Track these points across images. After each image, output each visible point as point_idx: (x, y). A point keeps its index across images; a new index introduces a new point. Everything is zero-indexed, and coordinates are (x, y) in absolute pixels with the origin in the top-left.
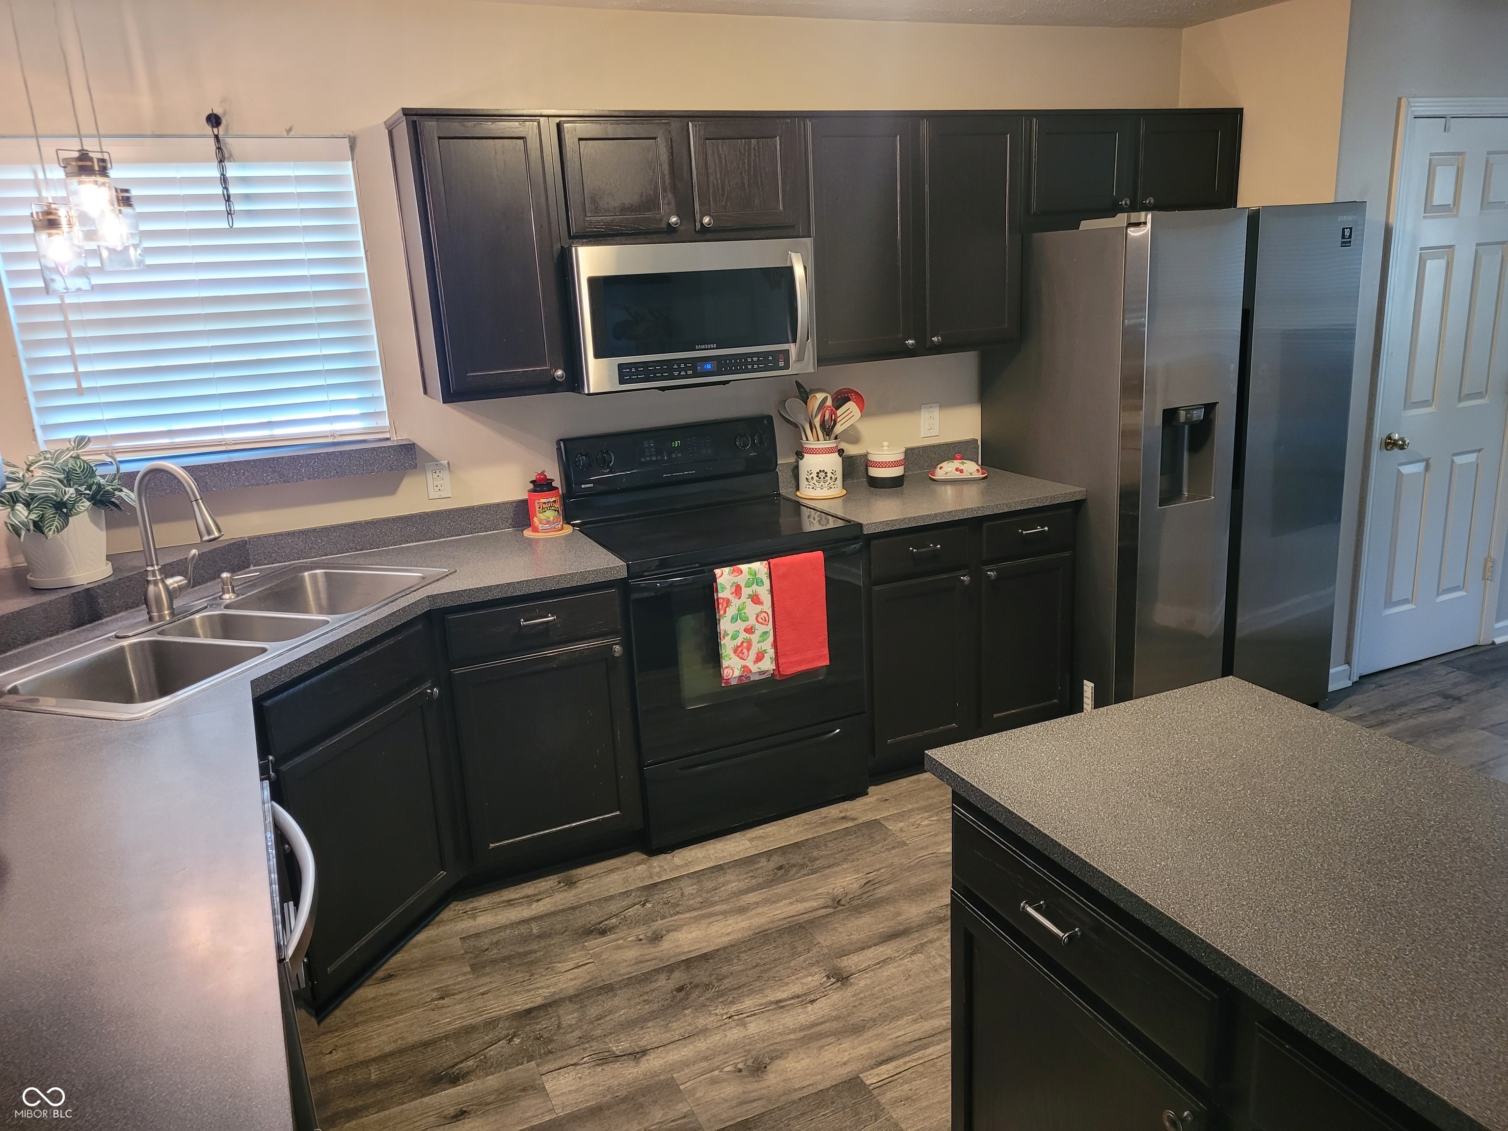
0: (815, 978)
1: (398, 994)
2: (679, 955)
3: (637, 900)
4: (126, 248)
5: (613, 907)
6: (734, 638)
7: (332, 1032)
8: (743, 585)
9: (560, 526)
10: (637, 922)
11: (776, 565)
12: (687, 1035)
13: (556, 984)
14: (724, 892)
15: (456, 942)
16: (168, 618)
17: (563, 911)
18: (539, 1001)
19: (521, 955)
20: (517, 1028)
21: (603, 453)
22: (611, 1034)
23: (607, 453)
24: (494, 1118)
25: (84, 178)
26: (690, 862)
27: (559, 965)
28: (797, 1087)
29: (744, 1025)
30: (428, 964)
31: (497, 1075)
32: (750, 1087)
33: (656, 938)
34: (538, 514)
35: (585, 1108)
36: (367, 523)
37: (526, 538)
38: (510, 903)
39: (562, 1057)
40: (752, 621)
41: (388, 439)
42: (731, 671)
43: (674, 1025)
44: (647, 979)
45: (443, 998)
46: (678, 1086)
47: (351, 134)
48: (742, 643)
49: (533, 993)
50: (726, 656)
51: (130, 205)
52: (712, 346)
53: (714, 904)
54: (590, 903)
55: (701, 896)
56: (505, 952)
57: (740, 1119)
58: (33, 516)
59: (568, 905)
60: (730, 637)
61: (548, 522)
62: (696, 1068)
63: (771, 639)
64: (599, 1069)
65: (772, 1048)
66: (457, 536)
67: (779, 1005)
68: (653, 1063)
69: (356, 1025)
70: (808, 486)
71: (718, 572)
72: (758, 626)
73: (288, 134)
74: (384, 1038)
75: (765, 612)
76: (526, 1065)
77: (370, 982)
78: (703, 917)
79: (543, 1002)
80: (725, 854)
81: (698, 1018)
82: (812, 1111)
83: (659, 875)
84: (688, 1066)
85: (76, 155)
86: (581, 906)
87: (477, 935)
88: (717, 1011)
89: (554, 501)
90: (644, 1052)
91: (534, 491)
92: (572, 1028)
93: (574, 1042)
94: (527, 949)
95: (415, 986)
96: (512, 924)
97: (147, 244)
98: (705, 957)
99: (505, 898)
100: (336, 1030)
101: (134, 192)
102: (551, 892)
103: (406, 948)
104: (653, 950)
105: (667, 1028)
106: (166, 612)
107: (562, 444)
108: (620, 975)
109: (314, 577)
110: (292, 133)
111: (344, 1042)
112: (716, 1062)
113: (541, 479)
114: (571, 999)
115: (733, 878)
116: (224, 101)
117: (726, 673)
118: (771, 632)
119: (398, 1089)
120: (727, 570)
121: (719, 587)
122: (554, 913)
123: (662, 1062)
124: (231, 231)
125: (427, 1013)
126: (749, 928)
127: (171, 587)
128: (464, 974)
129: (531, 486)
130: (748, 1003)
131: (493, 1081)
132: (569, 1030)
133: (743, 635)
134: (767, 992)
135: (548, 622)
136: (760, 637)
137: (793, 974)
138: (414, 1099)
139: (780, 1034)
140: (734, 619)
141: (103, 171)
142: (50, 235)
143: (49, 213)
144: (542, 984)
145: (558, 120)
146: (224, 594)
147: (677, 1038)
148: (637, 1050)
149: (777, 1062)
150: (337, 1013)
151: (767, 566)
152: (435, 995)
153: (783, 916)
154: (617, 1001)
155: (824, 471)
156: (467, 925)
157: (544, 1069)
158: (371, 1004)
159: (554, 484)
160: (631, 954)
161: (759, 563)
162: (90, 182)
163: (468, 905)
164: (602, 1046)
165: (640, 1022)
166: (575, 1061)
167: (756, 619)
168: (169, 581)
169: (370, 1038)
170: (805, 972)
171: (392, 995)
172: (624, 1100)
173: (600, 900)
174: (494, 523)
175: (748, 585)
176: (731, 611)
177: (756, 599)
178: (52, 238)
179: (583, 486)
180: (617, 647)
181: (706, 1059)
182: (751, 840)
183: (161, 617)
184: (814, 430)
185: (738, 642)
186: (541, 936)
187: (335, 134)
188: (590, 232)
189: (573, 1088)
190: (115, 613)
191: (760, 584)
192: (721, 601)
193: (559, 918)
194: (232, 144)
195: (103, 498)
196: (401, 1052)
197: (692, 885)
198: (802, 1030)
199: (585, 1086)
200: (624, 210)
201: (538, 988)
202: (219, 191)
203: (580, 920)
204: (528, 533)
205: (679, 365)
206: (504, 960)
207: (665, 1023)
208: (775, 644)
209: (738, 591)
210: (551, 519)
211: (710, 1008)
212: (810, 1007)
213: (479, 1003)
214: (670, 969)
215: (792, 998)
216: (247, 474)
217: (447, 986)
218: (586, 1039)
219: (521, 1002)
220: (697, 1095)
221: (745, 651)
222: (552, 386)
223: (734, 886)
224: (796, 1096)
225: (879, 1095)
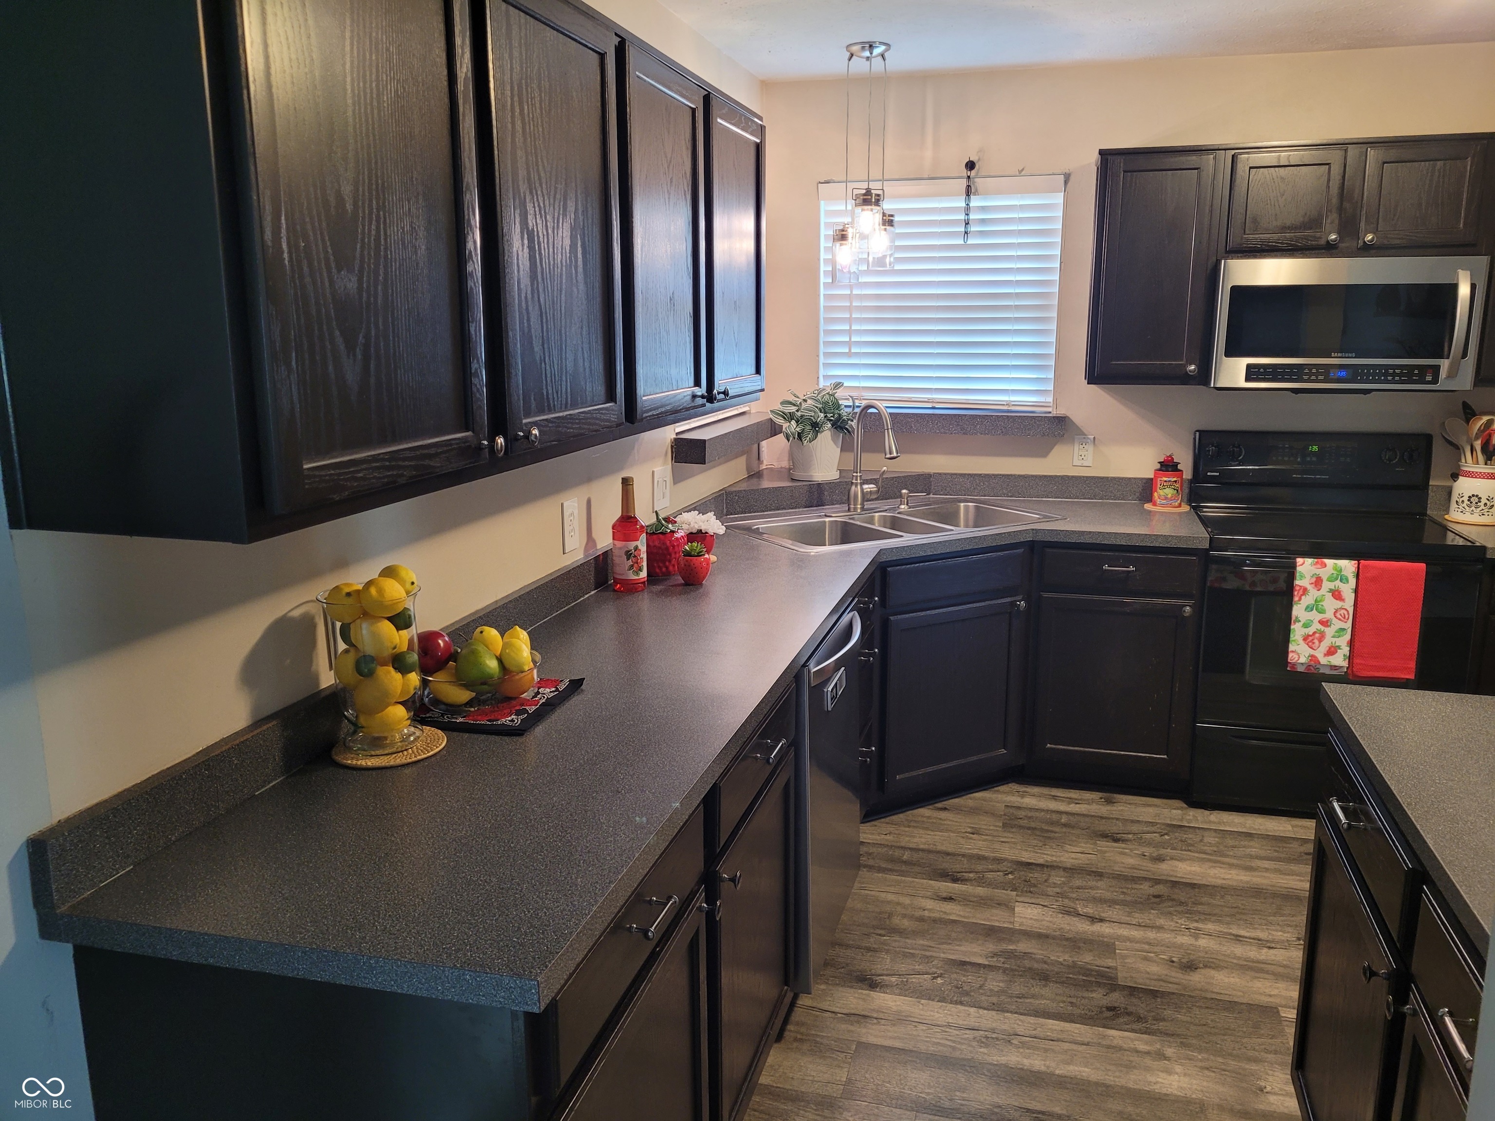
0: (1286, 935)
1: (945, 820)
2: (1172, 876)
3: (1159, 830)
4: (885, 257)
5: (1135, 828)
6: (1306, 626)
7: (892, 824)
8: (1325, 578)
9: (1177, 504)
10: (1149, 844)
11: (1365, 566)
12: (1143, 924)
13: (1060, 857)
14: (1240, 852)
15: (1001, 806)
16: (859, 511)
17: (1093, 816)
18: (1041, 861)
19: (1042, 830)
20: (1015, 870)
21: (1234, 446)
22: (1082, 900)
23: (1239, 447)
24: (969, 910)
25: (866, 207)
26: (1224, 822)
27: (1069, 847)
28: (1215, 990)
29: (1196, 937)
30: (974, 811)
31: (986, 889)
32: (1173, 974)
33: (1160, 859)
34: (1158, 490)
35: (1037, 932)
36: (1020, 476)
37: (1146, 510)
38: (1054, 798)
39: (1038, 898)
40: (1329, 615)
41: (1050, 413)
42: (1297, 656)
43: (1137, 915)
44: (1134, 880)
45: (973, 834)
46: (1115, 949)
47: (1067, 171)
48: (1314, 633)
49: (1039, 855)
50: (1294, 641)
51: (892, 226)
52: (1350, 355)
53: (1227, 856)
54: (1117, 819)
55: (1217, 847)
56: (1033, 825)
57: (1152, 988)
58: (798, 429)
59: (1100, 814)
60: (1301, 624)
61: (1166, 498)
62: (1137, 946)
63: (1348, 636)
64: (1061, 916)
65: (1211, 960)
66: (1089, 499)
67: (1238, 938)
68: (1105, 929)
69: (909, 827)
70: (1456, 509)
71: (1299, 561)
72: (1335, 620)
73: (1020, 173)
74: (923, 840)
75: (1346, 610)
76: (1009, 892)
77: (930, 807)
78: (1210, 860)
79: (1043, 863)
80: (1261, 827)
81: (1160, 918)
82: (1218, 1009)
83: (1189, 821)
84: (1131, 942)
85: (864, 191)
86: (1109, 818)
87: (1019, 808)
88: (1180, 921)
89: (1175, 481)
90: (1101, 920)
91: (1160, 470)
92: (1055, 885)
93: (1051, 894)
94: (1050, 828)
95: (959, 820)
96: (1048, 811)
97: (897, 255)
98: (1193, 886)
99: (1053, 794)
100: (895, 824)
101: (896, 219)
102: (1092, 802)
103: (964, 797)
104: (1150, 865)
105: (1129, 914)
106: (859, 506)
107: (1198, 434)
108: (1113, 870)
109: (966, 508)
110: (1023, 173)
111: (896, 832)
112: (1156, 949)
113: (1169, 461)
114: (1065, 869)
115: (1257, 845)
116: (981, 151)
117: (1292, 657)
118: (1349, 631)
119: (917, 869)
120: (1309, 561)
121: (1298, 574)
122: (1084, 815)
123: (1112, 931)
124: (965, 247)
125: (958, 838)
126: (1247, 882)
127: (865, 491)
128: (996, 826)
129: (1158, 466)
130: (1210, 927)
131: (980, 891)
132: (1052, 885)
133: (1316, 626)
134: (1231, 926)
135: (1129, 572)
136: (1336, 632)
137: (1266, 925)
138: (923, 879)
139: (1224, 955)
140: (1309, 609)
141: (877, 203)
142: (841, 245)
143: (843, 231)
144: (1049, 853)
145: (1233, 152)
146: (901, 504)
147: (1134, 923)
148: (1097, 917)
149: (1208, 970)
150: (901, 815)
151: (1356, 566)
152: (969, 830)
153: (1286, 886)
154: (1100, 884)
155: (1477, 496)
156: (1015, 800)
157: (1019, 899)
158: (925, 819)
159: (1179, 467)
160: (1131, 861)
161: (1347, 561)
162: (868, 210)
163: (1022, 788)
164: (1072, 905)
165: (1112, 903)
166: (1046, 904)
167: (1334, 614)
168: (865, 486)
169: (914, 837)
170: (1278, 928)
171: (940, 819)
172: (1067, 939)
173: (1127, 820)
174: (1123, 494)
175: (1331, 579)
176: (1307, 600)
177: (1337, 595)
178: (842, 247)
179: (1209, 474)
180: (1188, 608)
181: (1149, 944)
182: (1293, 826)
183: (855, 509)
184: (1474, 453)
185: (1310, 631)
186: (1065, 825)
187: (1055, 172)
188: (1245, 247)
189: (1034, 918)
190: (833, 504)
191: (1344, 581)
192: (1297, 588)
193: (1087, 819)
194: (980, 183)
195: (842, 425)
196: (929, 851)
197: (1214, 837)
198: (1245, 960)
199: (1044, 920)
200: (1284, 229)
201: (1045, 854)
202: (962, 217)
203: (1103, 826)
204: (1148, 506)
205: (1310, 370)
206: (1029, 828)
207: (1130, 911)
208: (1351, 643)
209: (1318, 582)
210: (1169, 496)
211: (1174, 917)
212: (1265, 950)
213: (997, 846)
214: (1157, 882)
215: (1254, 939)
216: (939, 424)
217: (980, 828)
218: (1062, 895)
219: (1026, 856)
220: (1126, 961)
221: (1316, 641)
222: (1185, 379)
223: (1253, 851)
224: (1209, 995)
225: (1287, 1026)
